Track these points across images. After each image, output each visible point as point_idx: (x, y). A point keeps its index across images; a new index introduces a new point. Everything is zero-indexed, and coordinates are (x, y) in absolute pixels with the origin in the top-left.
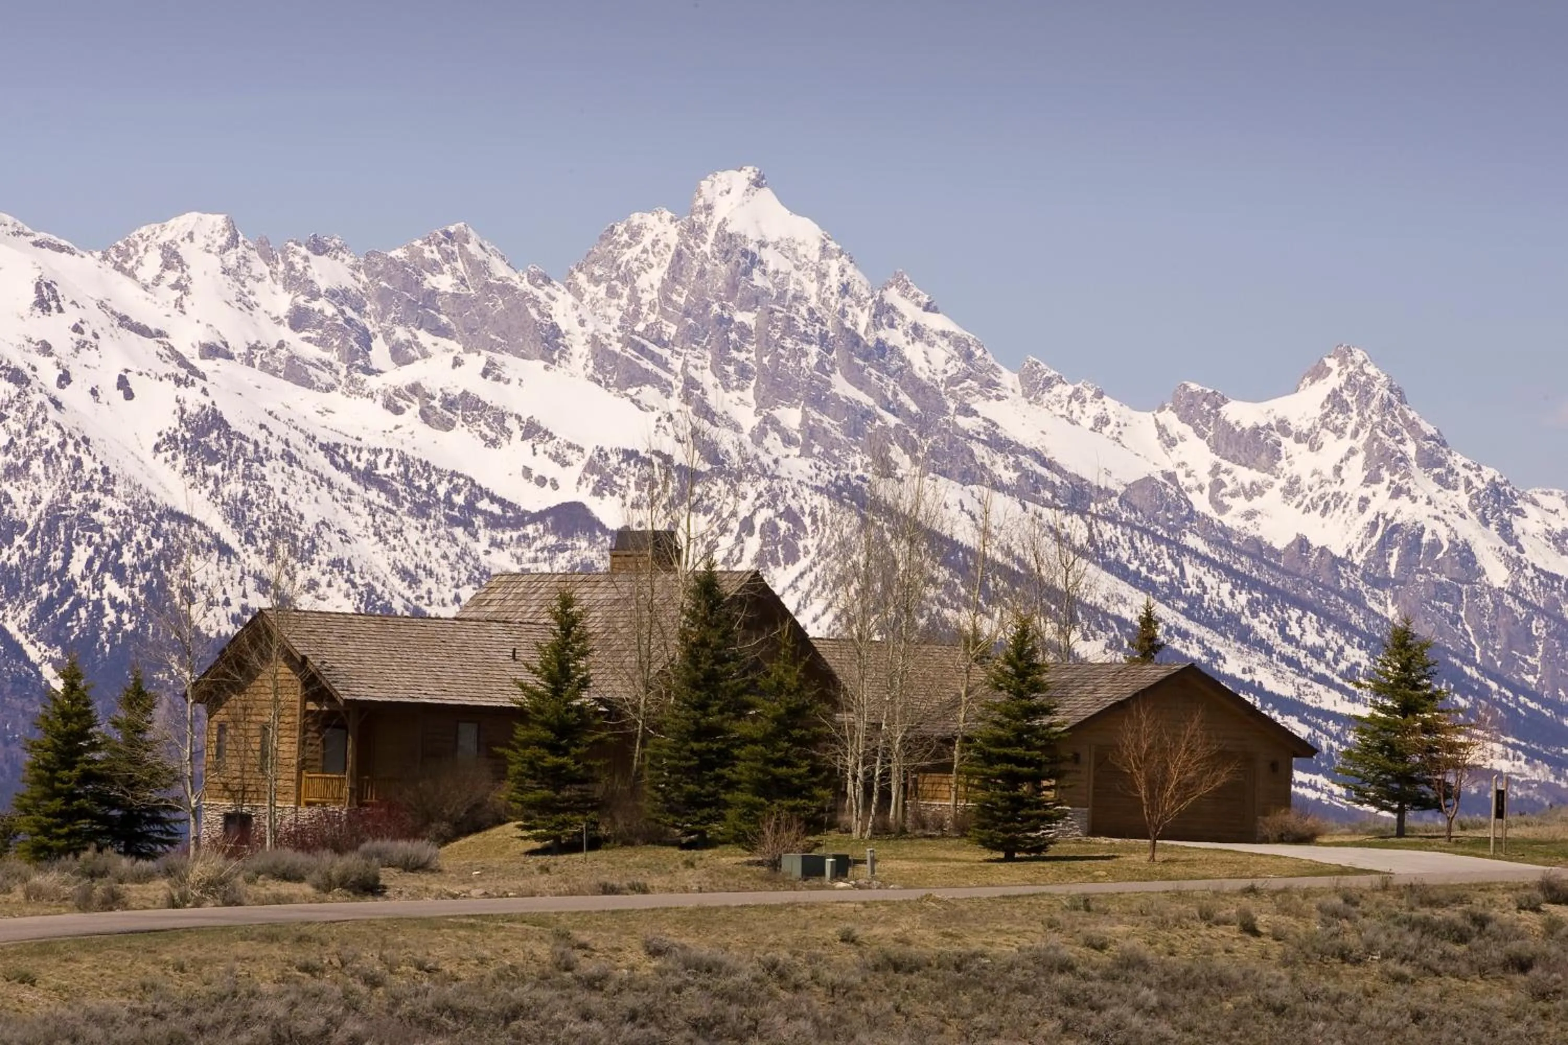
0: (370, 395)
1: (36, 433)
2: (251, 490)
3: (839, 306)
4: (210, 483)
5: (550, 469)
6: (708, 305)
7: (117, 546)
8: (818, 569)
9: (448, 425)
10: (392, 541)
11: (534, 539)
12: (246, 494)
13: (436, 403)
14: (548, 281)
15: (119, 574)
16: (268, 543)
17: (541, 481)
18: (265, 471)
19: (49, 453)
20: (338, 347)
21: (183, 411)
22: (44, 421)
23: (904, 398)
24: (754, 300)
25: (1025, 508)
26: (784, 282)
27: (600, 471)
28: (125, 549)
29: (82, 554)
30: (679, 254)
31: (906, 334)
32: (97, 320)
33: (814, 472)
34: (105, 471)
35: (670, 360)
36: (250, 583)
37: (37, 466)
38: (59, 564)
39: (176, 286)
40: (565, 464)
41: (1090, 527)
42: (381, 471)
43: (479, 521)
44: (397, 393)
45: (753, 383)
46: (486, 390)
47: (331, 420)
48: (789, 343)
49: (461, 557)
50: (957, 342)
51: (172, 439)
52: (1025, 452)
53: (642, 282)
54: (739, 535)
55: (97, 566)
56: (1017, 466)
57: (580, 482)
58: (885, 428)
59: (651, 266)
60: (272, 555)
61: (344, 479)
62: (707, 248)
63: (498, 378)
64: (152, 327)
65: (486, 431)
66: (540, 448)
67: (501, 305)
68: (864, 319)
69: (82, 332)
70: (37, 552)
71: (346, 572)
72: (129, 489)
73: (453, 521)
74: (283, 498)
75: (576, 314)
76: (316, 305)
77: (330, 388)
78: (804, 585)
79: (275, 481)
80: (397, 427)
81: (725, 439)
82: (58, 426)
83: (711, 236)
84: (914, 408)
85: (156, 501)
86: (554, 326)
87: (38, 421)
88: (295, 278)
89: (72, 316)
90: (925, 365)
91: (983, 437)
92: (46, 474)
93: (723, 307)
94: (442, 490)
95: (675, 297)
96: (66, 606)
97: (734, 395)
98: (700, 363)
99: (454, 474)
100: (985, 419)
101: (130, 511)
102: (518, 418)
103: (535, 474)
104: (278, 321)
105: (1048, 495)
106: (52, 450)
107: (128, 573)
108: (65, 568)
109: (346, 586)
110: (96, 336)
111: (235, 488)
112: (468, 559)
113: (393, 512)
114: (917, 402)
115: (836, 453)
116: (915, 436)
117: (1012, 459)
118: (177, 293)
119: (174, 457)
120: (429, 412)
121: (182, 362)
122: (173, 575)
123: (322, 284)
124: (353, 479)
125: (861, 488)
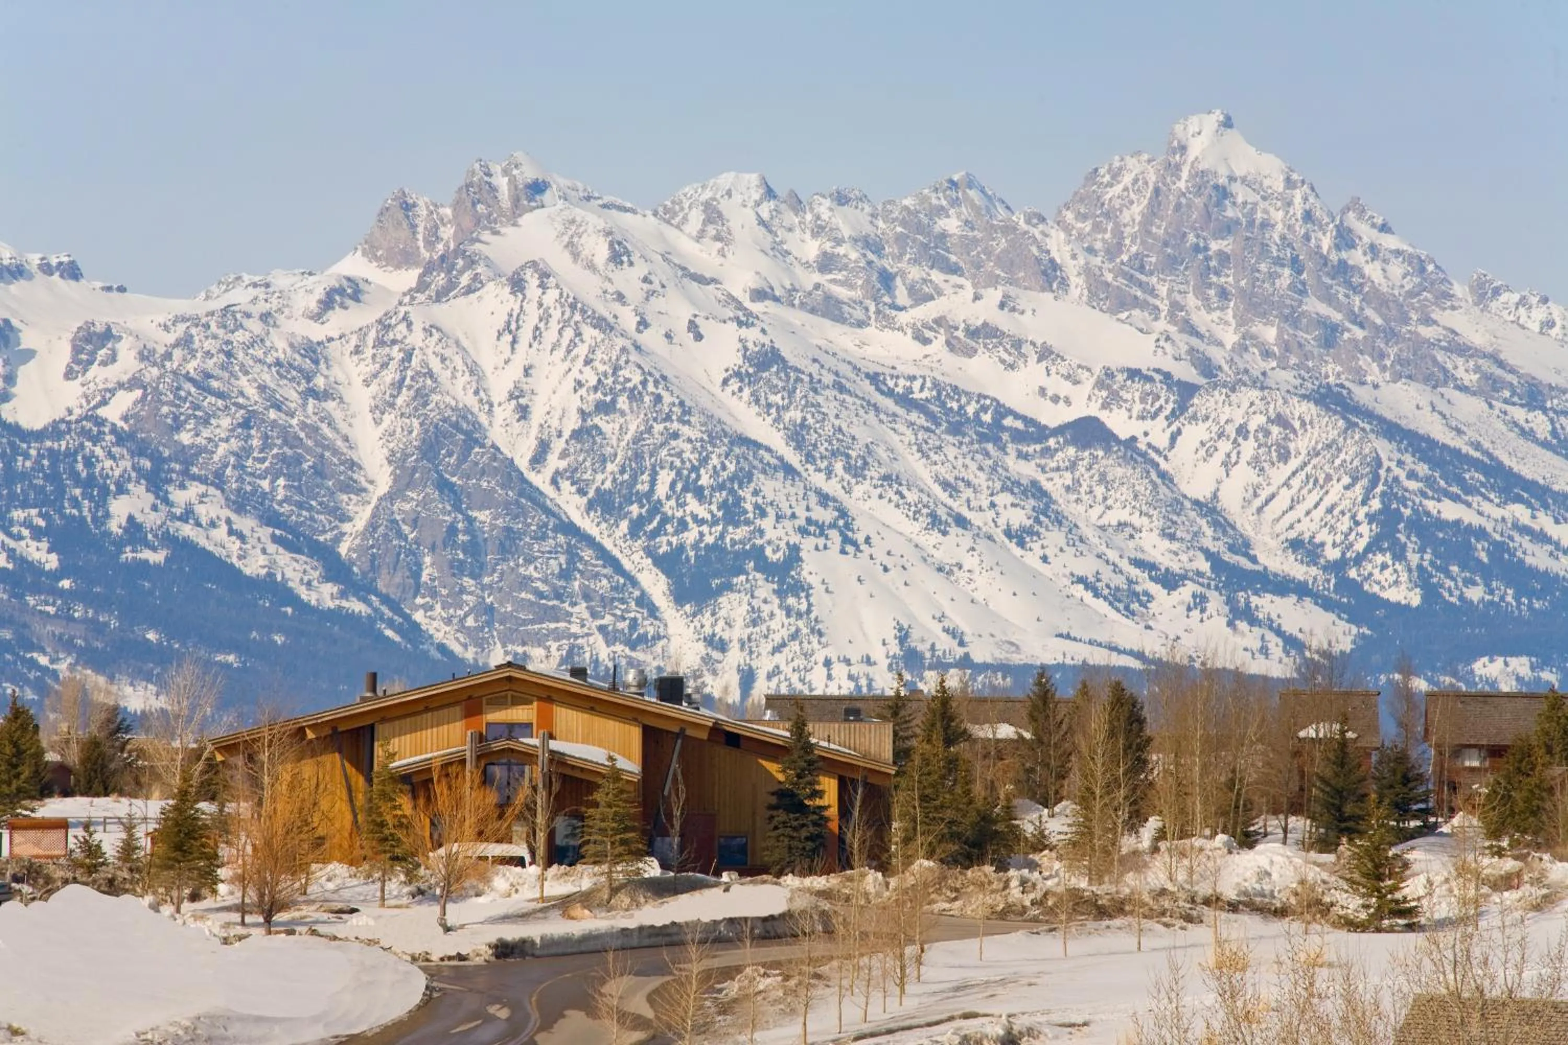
0: (900, 329)
1: (621, 373)
2: (809, 416)
3: (1303, 231)
4: (773, 411)
5: (1064, 388)
6: (1185, 235)
7: (695, 469)
8: (1308, 469)
9: (970, 353)
10: (935, 457)
11: (1056, 450)
12: (804, 419)
13: (960, 334)
14: (1043, 220)
15: (699, 493)
16: (825, 463)
17: (1055, 399)
18: (820, 399)
19: (632, 390)
20: (862, 287)
21: (746, 349)
22: (627, 362)
23: (1369, 312)
24: (1228, 228)
25: (1491, 406)
26: (1253, 211)
27: (1108, 388)
28: (702, 471)
29: (665, 478)
30: (1157, 191)
31: (1365, 254)
32: (662, 273)
33: (1298, 382)
34: (682, 404)
35: (1157, 287)
36: (813, 499)
37: (623, 402)
38: (646, 487)
39: (718, 238)
40: (1077, 382)
41: (1552, 421)
42: (917, 395)
43: (1005, 436)
44: (926, 326)
45: (1232, 304)
46: (1002, 321)
47: (869, 351)
48: (1263, 267)
49: (994, 469)
50: (1410, 259)
51: (738, 374)
52: (1485, 356)
53: (1126, 217)
54: (1235, 441)
55: (679, 486)
56: (1477, 369)
57: (1089, 398)
58: (1353, 341)
59: (1132, 202)
60: (829, 473)
61: (888, 404)
62: (1182, 185)
63: (1013, 309)
64: (708, 275)
65: (1005, 356)
66: (1053, 370)
67: (1003, 243)
68: (1326, 243)
69: (651, 283)
70: (626, 477)
71: (895, 486)
72: (703, 419)
73: (983, 438)
74: (837, 422)
75: (1068, 248)
76: (841, 250)
77: (861, 324)
78: (1296, 483)
79: (830, 408)
80: (926, 356)
81: (1218, 356)
82: (639, 367)
83: (1185, 175)
84: (1379, 321)
85: (727, 429)
86: (1052, 261)
87: (622, 362)
88: (822, 228)
89: (641, 269)
90: (1383, 281)
91: (1444, 344)
92: (631, 408)
93: (1198, 236)
94: (971, 410)
95: (1154, 230)
96: (655, 523)
97: (1216, 315)
98: (1182, 287)
99: (981, 396)
100: (1445, 328)
101: (705, 437)
102: (1033, 344)
103: (1050, 393)
104: (807, 265)
105: (1507, 394)
106: (635, 387)
107: (706, 492)
108: (652, 490)
109: (895, 498)
110: (663, 286)
111: (794, 415)
112: (1000, 470)
113: (933, 432)
114: (1381, 315)
115: (1310, 364)
116: (1382, 346)
117: (1471, 363)
118: (719, 245)
119: (741, 390)
120: (954, 342)
121: (739, 306)
122: (746, 493)
123: (846, 232)
124: (897, 403)
125: (1340, 394)
